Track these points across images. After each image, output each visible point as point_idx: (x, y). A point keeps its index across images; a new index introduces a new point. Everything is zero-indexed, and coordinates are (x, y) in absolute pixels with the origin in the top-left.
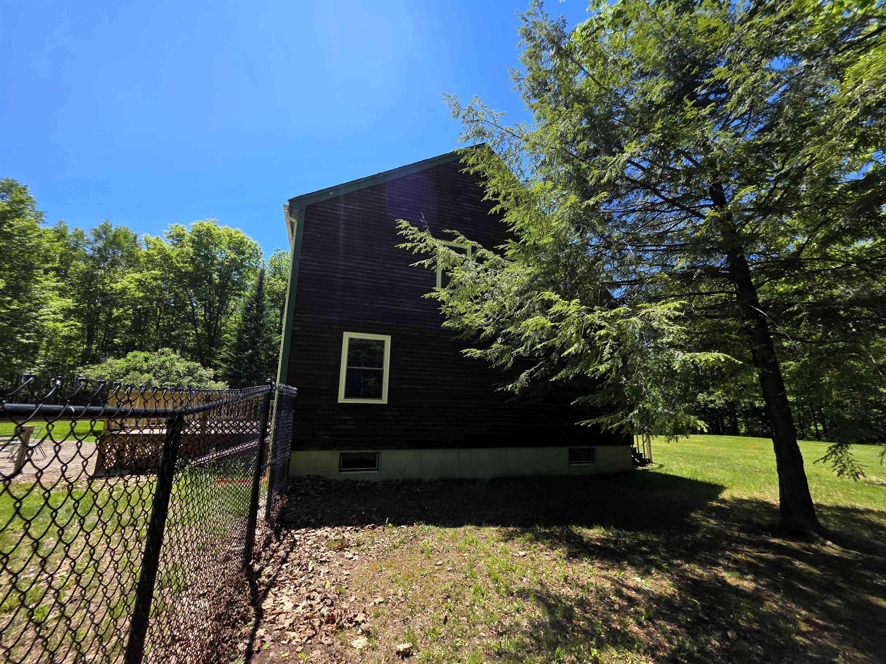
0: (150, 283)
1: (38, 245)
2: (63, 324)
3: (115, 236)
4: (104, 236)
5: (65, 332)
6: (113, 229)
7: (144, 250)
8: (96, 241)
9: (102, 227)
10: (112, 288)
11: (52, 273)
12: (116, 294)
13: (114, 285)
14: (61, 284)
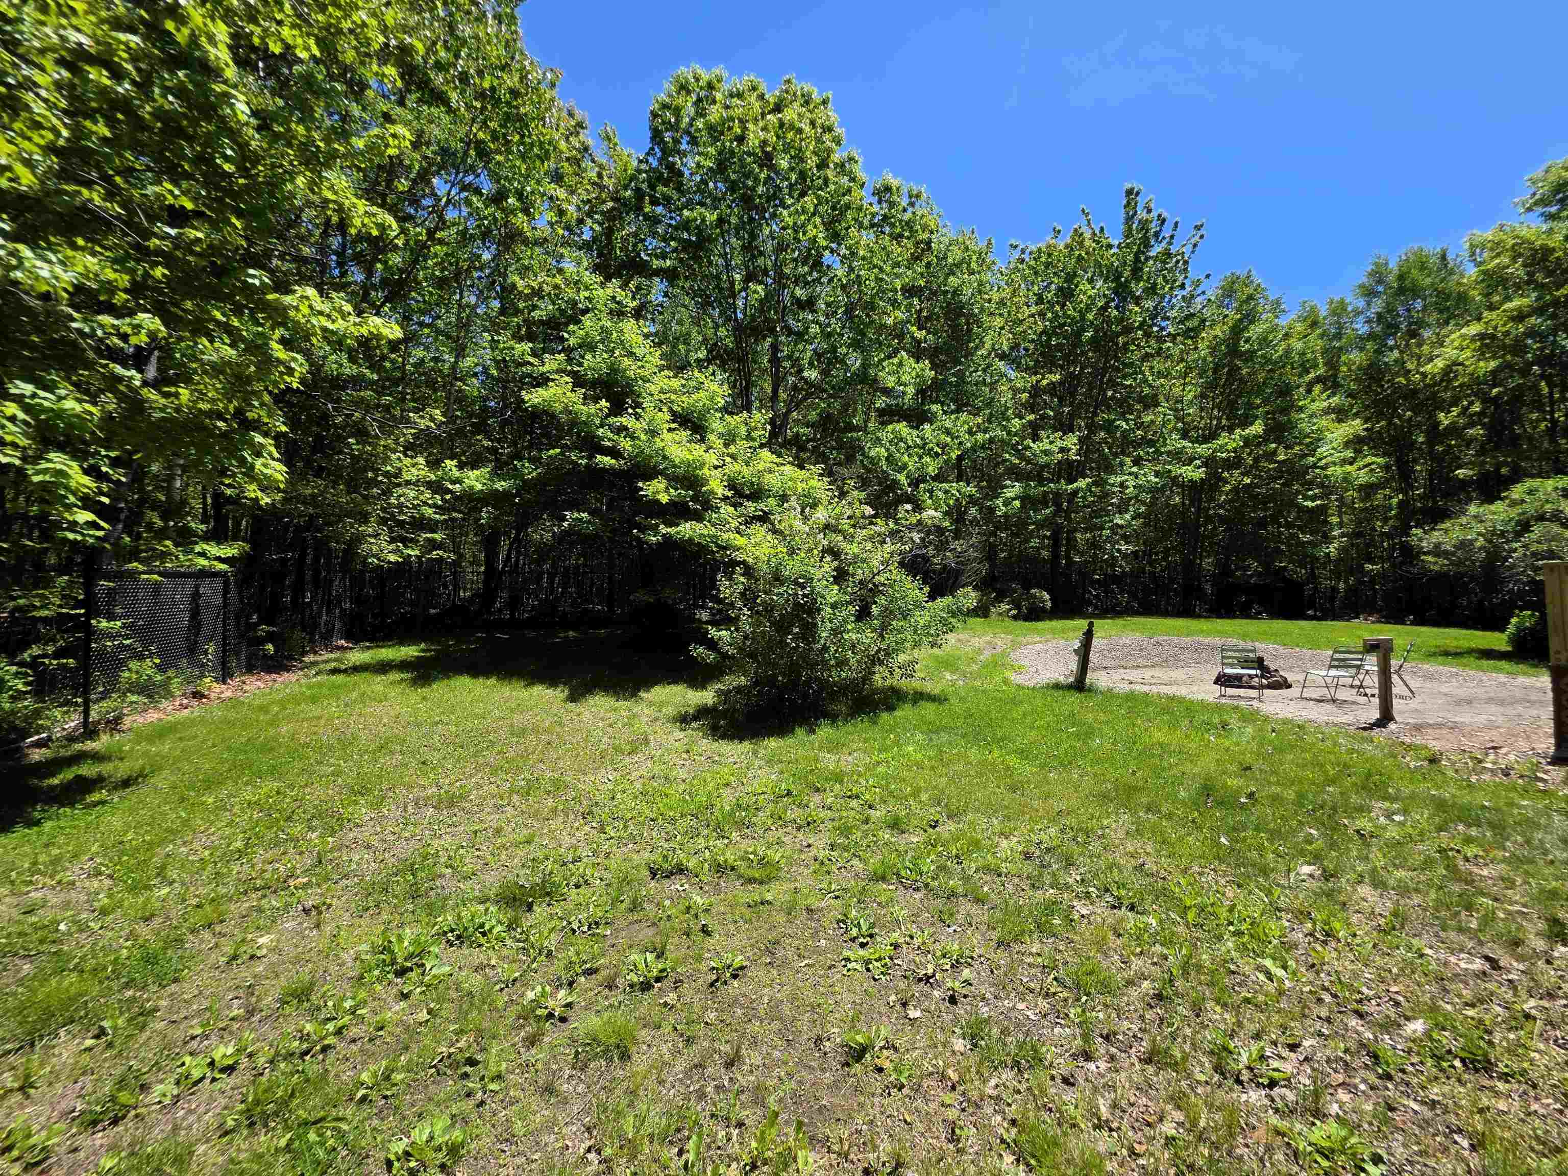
0: (1506, 334)
1: (1288, 351)
2: (1355, 466)
3: (1401, 277)
4: (1380, 289)
5: (1363, 477)
6: (1393, 265)
7: (1472, 272)
8: (1369, 304)
9: (1372, 274)
10: (1424, 375)
11: (1317, 388)
12: (1435, 384)
13: (1428, 368)
14: (1335, 400)
